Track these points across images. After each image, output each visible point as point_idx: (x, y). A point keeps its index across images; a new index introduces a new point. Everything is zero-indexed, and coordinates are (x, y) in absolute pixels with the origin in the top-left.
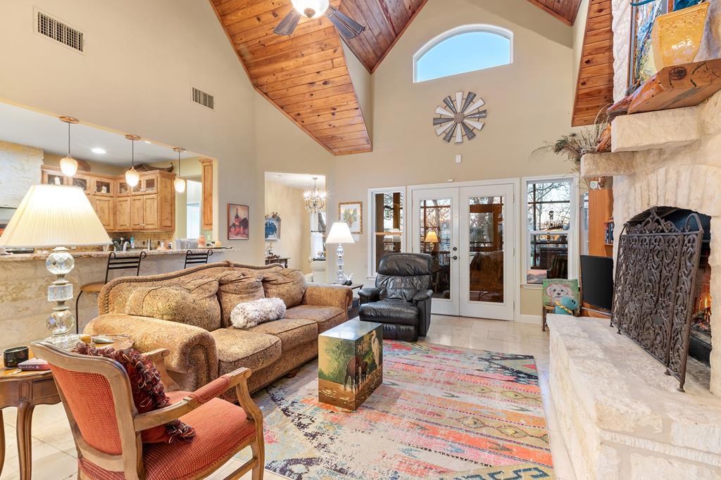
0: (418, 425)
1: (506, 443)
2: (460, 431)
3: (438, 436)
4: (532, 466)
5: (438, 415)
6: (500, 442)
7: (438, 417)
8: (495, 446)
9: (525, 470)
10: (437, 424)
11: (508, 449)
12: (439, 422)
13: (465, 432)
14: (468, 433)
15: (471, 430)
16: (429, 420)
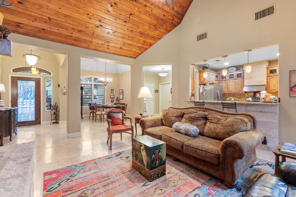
0: (107, 177)
1: (67, 194)
2: (89, 186)
3: (96, 179)
4: (54, 191)
5: (104, 186)
6: (69, 192)
7: (104, 185)
8: (71, 189)
9: (57, 187)
10: (101, 182)
11: (65, 192)
12: (101, 184)
13: (87, 186)
14: (86, 187)
15: (85, 189)
16: (105, 182)
